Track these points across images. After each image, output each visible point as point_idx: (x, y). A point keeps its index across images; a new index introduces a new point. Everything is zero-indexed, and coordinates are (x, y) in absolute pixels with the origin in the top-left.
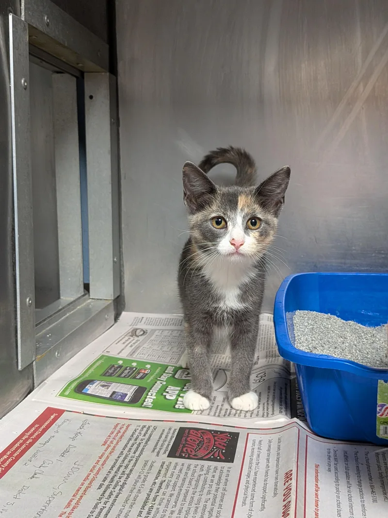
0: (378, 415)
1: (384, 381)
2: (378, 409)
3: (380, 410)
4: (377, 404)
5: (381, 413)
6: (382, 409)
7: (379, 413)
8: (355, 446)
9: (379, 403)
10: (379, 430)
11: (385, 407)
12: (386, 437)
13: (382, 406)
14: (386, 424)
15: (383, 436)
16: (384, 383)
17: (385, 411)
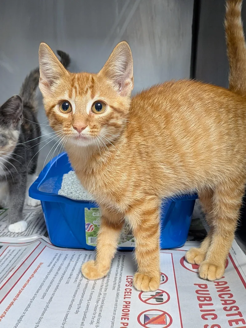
0: (86, 231)
1: (88, 209)
2: (86, 227)
3: (87, 227)
4: (85, 224)
5: (88, 229)
6: (88, 226)
7: (87, 229)
8: (74, 251)
9: (86, 223)
10: (88, 240)
11: (90, 225)
12: (93, 245)
13: (88, 225)
14: (91, 236)
15: (91, 244)
16: (88, 210)
17: (90, 228)
